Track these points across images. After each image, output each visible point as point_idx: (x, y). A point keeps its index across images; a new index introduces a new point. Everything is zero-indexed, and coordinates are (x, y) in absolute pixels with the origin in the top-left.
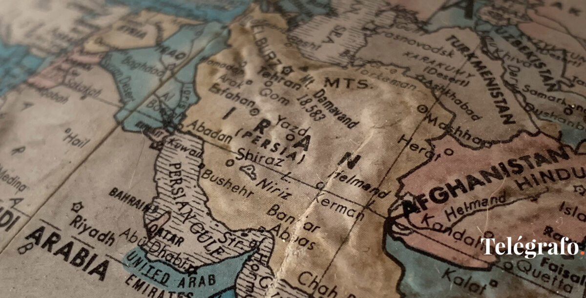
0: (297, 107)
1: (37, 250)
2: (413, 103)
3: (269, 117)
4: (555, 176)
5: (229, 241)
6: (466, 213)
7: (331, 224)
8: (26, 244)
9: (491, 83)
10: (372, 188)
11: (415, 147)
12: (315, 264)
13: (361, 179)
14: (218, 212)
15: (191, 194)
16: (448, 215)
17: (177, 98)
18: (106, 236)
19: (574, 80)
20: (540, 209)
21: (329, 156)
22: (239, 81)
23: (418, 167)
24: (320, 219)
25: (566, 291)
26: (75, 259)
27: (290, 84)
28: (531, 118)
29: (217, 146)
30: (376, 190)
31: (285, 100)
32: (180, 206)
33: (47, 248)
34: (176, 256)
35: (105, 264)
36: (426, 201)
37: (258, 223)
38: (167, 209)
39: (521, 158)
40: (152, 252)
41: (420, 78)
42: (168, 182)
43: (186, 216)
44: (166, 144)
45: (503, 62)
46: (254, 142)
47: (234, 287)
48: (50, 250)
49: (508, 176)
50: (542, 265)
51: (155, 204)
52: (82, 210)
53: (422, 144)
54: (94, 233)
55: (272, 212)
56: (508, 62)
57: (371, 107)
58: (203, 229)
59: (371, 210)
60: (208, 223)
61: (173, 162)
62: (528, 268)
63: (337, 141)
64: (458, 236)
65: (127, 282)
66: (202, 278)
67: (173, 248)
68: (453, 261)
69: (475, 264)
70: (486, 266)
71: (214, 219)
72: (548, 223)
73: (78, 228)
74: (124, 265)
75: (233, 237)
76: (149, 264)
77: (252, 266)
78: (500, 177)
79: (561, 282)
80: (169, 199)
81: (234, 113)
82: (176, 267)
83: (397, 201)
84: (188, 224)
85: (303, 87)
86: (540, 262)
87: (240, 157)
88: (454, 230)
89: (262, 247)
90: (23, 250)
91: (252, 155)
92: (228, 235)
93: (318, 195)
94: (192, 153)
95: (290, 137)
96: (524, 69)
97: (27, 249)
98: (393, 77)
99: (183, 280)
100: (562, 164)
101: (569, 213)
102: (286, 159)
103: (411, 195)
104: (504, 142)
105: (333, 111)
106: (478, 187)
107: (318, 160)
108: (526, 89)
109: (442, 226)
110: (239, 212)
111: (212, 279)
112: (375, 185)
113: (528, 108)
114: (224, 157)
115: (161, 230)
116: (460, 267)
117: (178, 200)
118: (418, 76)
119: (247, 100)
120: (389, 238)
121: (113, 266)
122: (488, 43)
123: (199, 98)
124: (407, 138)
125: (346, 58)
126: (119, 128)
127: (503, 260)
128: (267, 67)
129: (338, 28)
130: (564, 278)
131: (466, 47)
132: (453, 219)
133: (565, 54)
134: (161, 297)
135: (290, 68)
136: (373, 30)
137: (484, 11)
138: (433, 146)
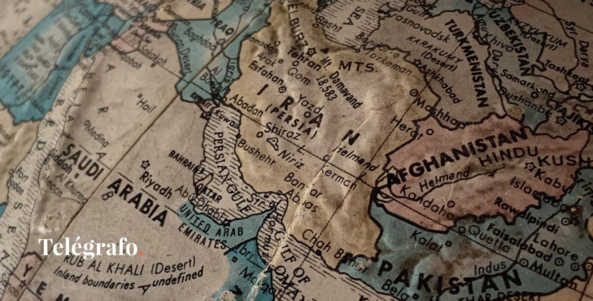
0: (315, 86)
1: (116, 197)
2: (407, 88)
3: (293, 95)
4: (512, 154)
5: (255, 201)
7: (331, 191)
8: (108, 192)
9: (475, 69)
10: (365, 162)
11: (403, 127)
12: (315, 224)
13: (357, 155)
14: (248, 176)
15: (229, 161)
16: (421, 186)
17: (224, 72)
18: (165, 190)
19: (546, 65)
20: (495, 183)
21: (336, 132)
22: (273, 60)
23: (403, 145)
24: (323, 187)
25: (504, 251)
26: (143, 207)
27: (312, 65)
28: (502, 101)
29: (251, 119)
30: (369, 164)
31: (307, 79)
32: (220, 169)
33: (123, 196)
34: (215, 210)
35: (164, 213)
36: (406, 174)
37: (277, 187)
38: (211, 172)
39: (487, 139)
40: (198, 206)
41: (417, 63)
42: (212, 148)
43: (224, 178)
44: (213, 115)
45: (490, 47)
46: (279, 117)
47: (256, 238)
48: (125, 199)
49: (474, 153)
50: (488, 230)
51: (202, 166)
52: (149, 167)
53: (409, 124)
54: (157, 187)
55: (288, 179)
56: (494, 47)
57: (374, 90)
58: (236, 190)
59: (362, 181)
60: (240, 185)
61: (217, 131)
62: (477, 232)
63: (343, 120)
64: (427, 204)
65: (179, 229)
66: (234, 230)
67: (214, 204)
68: (420, 224)
69: (437, 227)
70: (445, 229)
71: (245, 182)
72: (499, 195)
73: (146, 182)
74: (178, 215)
75: (258, 198)
76: (196, 215)
77: (270, 222)
78: (467, 155)
79: (502, 243)
80: (213, 163)
81: (266, 90)
82: (215, 219)
83: (383, 174)
84: (225, 185)
85: (322, 68)
86: (487, 227)
87: (267, 130)
88: (425, 199)
89: (278, 207)
90: (106, 197)
91: (277, 129)
92: (254, 196)
93: (323, 167)
94: (232, 124)
95: (307, 115)
96: (506, 54)
97: (108, 197)
98: (395, 61)
99: (220, 230)
100: (521, 143)
101: (518, 187)
102: (302, 133)
103: (395, 169)
104: (476, 123)
105: (344, 92)
106: (448, 163)
107: (326, 136)
108: (503, 74)
109: (415, 195)
110: (263, 177)
111: (241, 230)
112: (367, 160)
113: (501, 92)
114: (255, 128)
115: (206, 188)
116: (425, 229)
117: (219, 164)
118: (415, 61)
119: (277, 78)
120: (374, 205)
121: (170, 216)
122: (481, 27)
123: (241, 74)
124: (398, 119)
125: (360, 40)
126: (179, 98)
127: (458, 225)
128: (297, 47)
129: (358, 9)
130: (505, 240)
131: (461, 32)
132: (425, 190)
133: (545, 38)
134: (203, 242)
135: (314, 49)
136: (387, 13)
138: (418, 127)
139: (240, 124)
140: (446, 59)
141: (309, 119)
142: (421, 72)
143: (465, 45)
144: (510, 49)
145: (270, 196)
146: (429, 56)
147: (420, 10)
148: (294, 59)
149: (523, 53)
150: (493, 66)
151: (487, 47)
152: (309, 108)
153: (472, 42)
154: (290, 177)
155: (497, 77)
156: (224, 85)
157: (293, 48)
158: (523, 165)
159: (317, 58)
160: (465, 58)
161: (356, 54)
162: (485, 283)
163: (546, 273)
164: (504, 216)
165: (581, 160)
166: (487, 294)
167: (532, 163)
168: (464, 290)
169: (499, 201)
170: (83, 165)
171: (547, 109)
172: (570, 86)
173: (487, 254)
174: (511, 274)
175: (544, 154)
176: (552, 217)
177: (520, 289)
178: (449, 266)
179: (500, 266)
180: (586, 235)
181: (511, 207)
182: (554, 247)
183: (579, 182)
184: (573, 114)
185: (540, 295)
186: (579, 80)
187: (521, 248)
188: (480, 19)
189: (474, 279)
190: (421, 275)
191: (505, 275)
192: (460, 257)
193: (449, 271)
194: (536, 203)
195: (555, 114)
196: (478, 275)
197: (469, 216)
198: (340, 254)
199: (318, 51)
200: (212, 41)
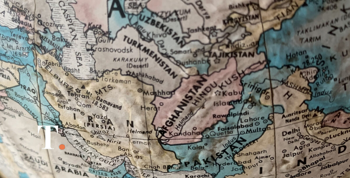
0: (95, 107)
2: (135, 90)
3: (89, 115)
4: (206, 92)
6: (182, 125)
7: (141, 149)
8: (57, 170)
9: (157, 59)
11: (148, 109)
12: (146, 162)
13: (140, 131)
14: (103, 153)
15: (90, 150)
16: (177, 129)
17: (51, 114)
18: (77, 166)
20: (207, 110)
21: (122, 124)
22: (65, 101)
23: (155, 116)
24: (137, 148)
25: (231, 133)
26: (75, 173)
27: (84, 97)
28: (182, 69)
29: (83, 131)
30: (147, 132)
31: (88, 105)
32: (90, 154)
34: (103, 168)
35: (85, 173)
36: (166, 127)
37: (119, 154)
38: (87, 156)
39: (189, 92)
40: (95, 168)
42: (79, 147)
43: (94, 156)
44: (65, 134)
46: (93, 127)
47: (128, 173)
48: (65, 171)
49: (188, 102)
50: (219, 130)
51: (82, 155)
52: (62, 159)
53: (150, 106)
54: (73, 166)
56: (156, 39)
58: (104, 159)
59: (150, 140)
61: (74, 140)
62: (214, 134)
64: (184, 134)
65: (96, 177)
66: (116, 172)
67: (100, 166)
68: (188, 143)
69: (196, 140)
70: (200, 140)
71: (104, 156)
72: (213, 114)
74: (91, 173)
75: (115, 160)
76: (98, 171)
77: (128, 166)
78: (186, 105)
79: (228, 132)
80: (85, 153)
81: (76, 116)
82: (106, 171)
83: (157, 132)
84: (98, 159)
85: (90, 97)
86: (217, 130)
87: (93, 134)
88: (182, 132)
89: (126, 160)
90: (58, 172)
91: (97, 132)
92: (113, 160)
93: (130, 140)
94: (77, 135)
95: (103, 121)
98: (118, 78)
99: (111, 174)
100: (206, 84)
102: (109, 130)
103: (160, 128)
104: (178, 88)
105: (109, 104)
106: (180, 114)
107: (120, 128)
108: (172, 53)
109: (177, 133)
110: (109, 152)
111: (119, 172)
112: (145, 131)
113: (178, 64)
114: (88, 134)
115: (92, 162)
116: (191, 144)
117: (88, 152)
118: (127, 72)
119: (76, 109)
120: (163, 145)
122: (141, 31)
123: (59, 112)
124: (143, 106)
125: (93, 73)
127: (204, 135)
128: (69, 90)
129: (77, 54)
130: (228, 130)
131: (135, 41)
132: (180, 129)
133: (177, 14)
135: (78, 89)
136: (92, 49)
137: (127, 5)
138: (154, 105)
139: (80, 135)
140: (139, 62)
141: (106, 123)
142: (134, 77)
143: (142, 48)
144: (165, 35)
145: (119, 157)
146: (131, 66)
147: (105, 38)
148: (74, 97)
149: (173, 33)
150: (164, 52)
151: (153, 42)
152: (101, 118)
153: (145, 44)
154: (120, 148)
155: (170, 57)
156: (57, 119)
157: (69, 92)
158: (214, 95)
159: (83, 92)
160: (148, 56)
161: (98, 83)
162: (231, 148)
163: (255, 131)
164: (221, 121)
165: (239, 74)
166: (235, 151)
167: (218, 91)
168: (224, 155)
169: (214, 116)
170: (38, 161)
171: (206, 59)
172: (209, 37)
173: (224, 138)
174: (239, 139)
175: (220, 83)
176: (242, 109)
177: (247, 142)
178: (212, 151)
179: (233, 140)
180: (262, 106)
181: (222, 115)
182: (251, 120)
183: (245, 85)
184: (221, 54)
185: (257, 139)
186: (211, 30)
187: (238, 128)
188: (137, 26)
189: (226, 149)
190: (204, 160)
191: (237, 141)
192: (214, 145)
193: (213, 152)
194: (231, 107)
195: (212, 59)
196: (226, 147)
197: (206, 129)
198: (165, 167)
199: (80, 89)
200: (31, 98)
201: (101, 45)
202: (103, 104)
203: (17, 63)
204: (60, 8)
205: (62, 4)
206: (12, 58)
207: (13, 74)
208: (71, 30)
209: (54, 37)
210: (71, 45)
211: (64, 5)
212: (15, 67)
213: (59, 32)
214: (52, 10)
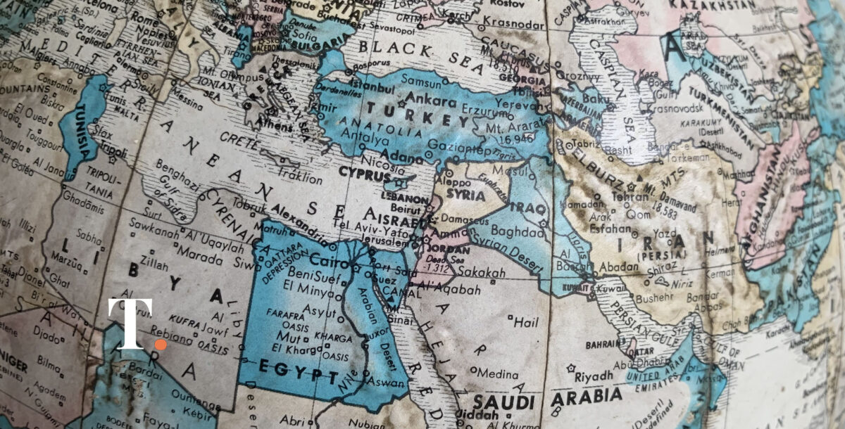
0: (656, 214)
1: (565, 407)
2: (715, 171)
3: (647, 234)
4: (782, 171)
5: (678, 332)
6: (765, 229)
8: (554, 409)
9: (730, 121)
10: (728, 249)
11: (729, 202)
13: (721, 248)
15: (638, 318)
16: (761, 236)
17: (573, 252)
18: (605, 375)
22: (606, 214)
23: (738, 217)
24: (716, 287)
26: (595, 399)
27: (640, 198)
28: (757, 135)
29: (632, 275)
31: (647, 214)
32: (637, 330)
33: (571, 403)
34: (654, 360)
35: (616, 391)
36: (750, 236)
37: (686, 311)
38: (631, 336)
39: (768, 171)
40: (640, 366)
41: (703, 144)
42: (618, 319)
43: (644, 333)
44: (597, 293)
45: (723, 95)
47: (694, 355)
48: (574, 403)
49: (769, 187)
50: (799, 233)
51: (622, 338)
52: (576, 368)
53: (731, 197)
54: (596, 378)
55: (689, 299)
56: (724, 92)
58: (659, 335)
59: (734, 263)
60: (661, 330)
61: (612, 303)
64: (768, 245)
65: (637, 391)
66: (676, 362)
67: (651, 357)
68: (772, 262)
71: (662, 325)
73: (583, 381)
74: (628, 384)
75: (679, 328)
76: (642, 374)
77: (696, 338)
78: (767, 193)
79: (806, 235)
80: (628, 330)
81: (622, 243)
82: (658, 365)
83: (740, 248)
84: (649, 338)
85: (651, 196)
87: (651, 276)
88: (766, 243)
89: (696, 323)
90: (555, 414)
91: (657, 270)
92: (675, 330)
93: (707, 273)
94: (618, 289)
95: (670, 243)
96: (733, 93)
97: (558, 412)
99: (667, 369)
100: (780, 159)
102: (677, 260)
103: (743, 238)
104: (757, 165)
105: (679, 205)
106: (764, 208)
107: (693, 249)
108: (743, 112)
109: (761, 246)
110: (672, 311)
111: (681, 359)
112: (728, 247)
113: (752, 128)
114: (640, 280)
115: (637, 351)
116: (775, 263)
117: (633, 327)
118: (700, 142)
119: (624, 228)
120: (747, 273)
121: (622, 389)
122: (707, 80)
123: (590, 244)
124: (724, 199)
125: (653, 150)
126: (553, 298)
127: (787, 244)
128: (615, 190)
129: (626, 121)
130: (806, 232)
131: (703, 94)
133: (737, 61)
134: (660, 385)
135: (631, 183)
136: (648, 111)
137: (685, 46)
138: (736, 195)
139: (625, 286)
140: (713, 125)
141: (673, 245)
142: (710, 149)
143: (712, 103)
144: (732, 87)
145: (686, 321)
146: (704, 131)
147: (665, 91)
148: (623, 202)
149: (739, 85)
150: (736, 110)
152: (666, 236)
153: (714, 98)
154: (689, 297)
155: (743, 117)
156: (584, 262)
157: (614, 193)
158: (789, 174)
159: (639, 189)
161: (662, 166)
162: (809, 265)
164: (799, 217)
165: (803, 144)
166: (812, 271)
167: (791, 168)
168: (804, 280)
169: (792, 209)
170: (507, 404)
171: (775, 121)
172: (771, 92)
173: (803, 248)
174: (815, 248)
175: (791, 156)
176: (813, 195)
177: (821, 252)
178: (793, 273)
179: (810, 249)
181: (798, 208)
182: (822, 213)
184: (786, 114)
186: (771, 83)
187: (812, 228)
188: (702, 73)
190: (787, 292)
191: (813, 252)
192: (795, 261)
193: (795, 275)
194: (804, 193)
195: (781, 121)
196: (805, 264)
197: (787, 233)
198: (747, 320)
199: (635, 183)
200: (532, 228)
201: (661, 103)
202: (671, 207)
203: (507, 158)
204: (593, 50)
205: (595, 44)
206: (497, 150)
207: (492, 185)
208: (614, 83)
209: (586, 98)
210: (615, 107)
211: (599, 46)
212: (501, 168)
213: (594, 87)
214: (580, 54)
